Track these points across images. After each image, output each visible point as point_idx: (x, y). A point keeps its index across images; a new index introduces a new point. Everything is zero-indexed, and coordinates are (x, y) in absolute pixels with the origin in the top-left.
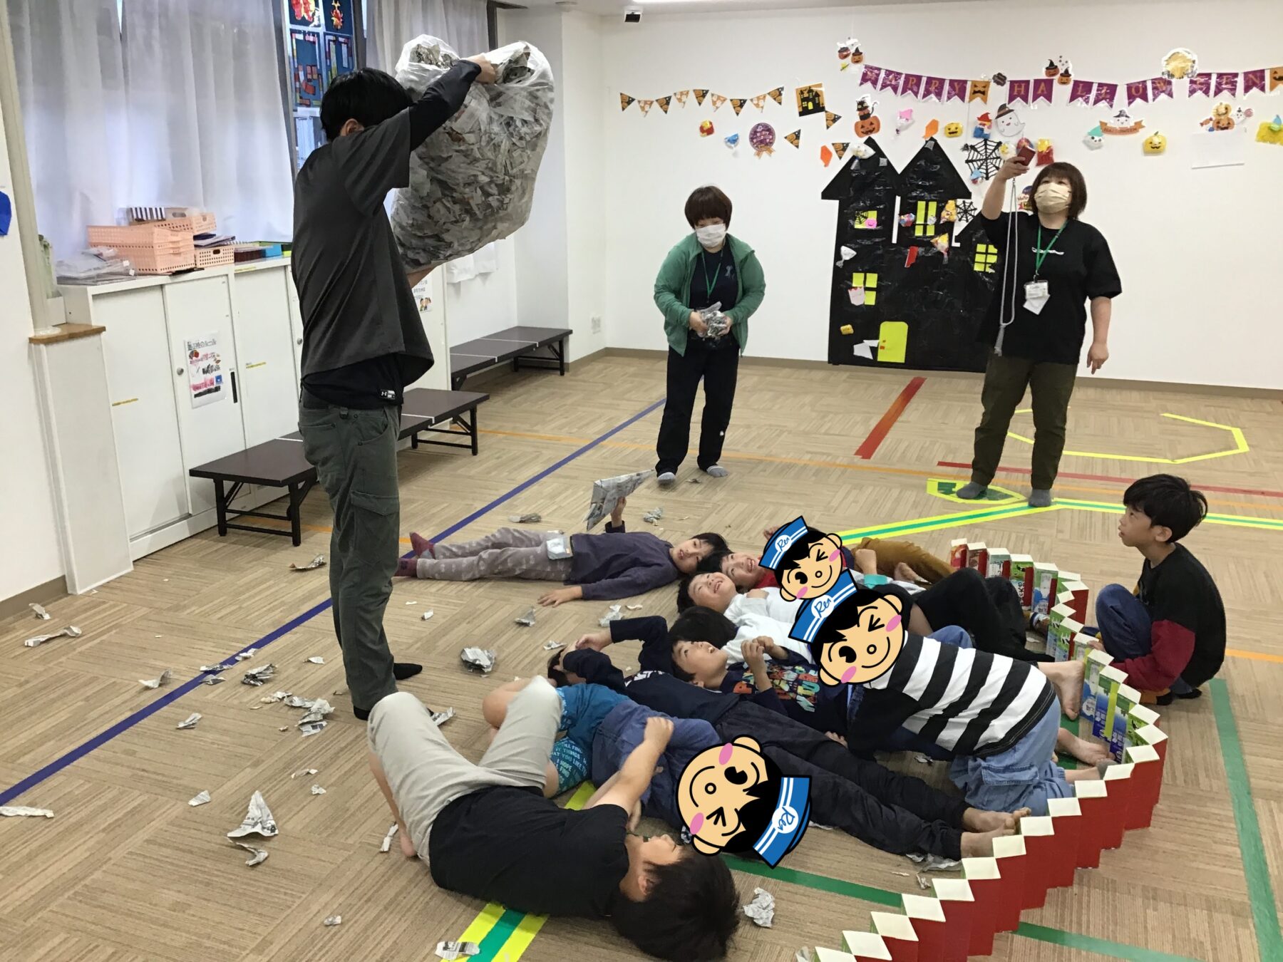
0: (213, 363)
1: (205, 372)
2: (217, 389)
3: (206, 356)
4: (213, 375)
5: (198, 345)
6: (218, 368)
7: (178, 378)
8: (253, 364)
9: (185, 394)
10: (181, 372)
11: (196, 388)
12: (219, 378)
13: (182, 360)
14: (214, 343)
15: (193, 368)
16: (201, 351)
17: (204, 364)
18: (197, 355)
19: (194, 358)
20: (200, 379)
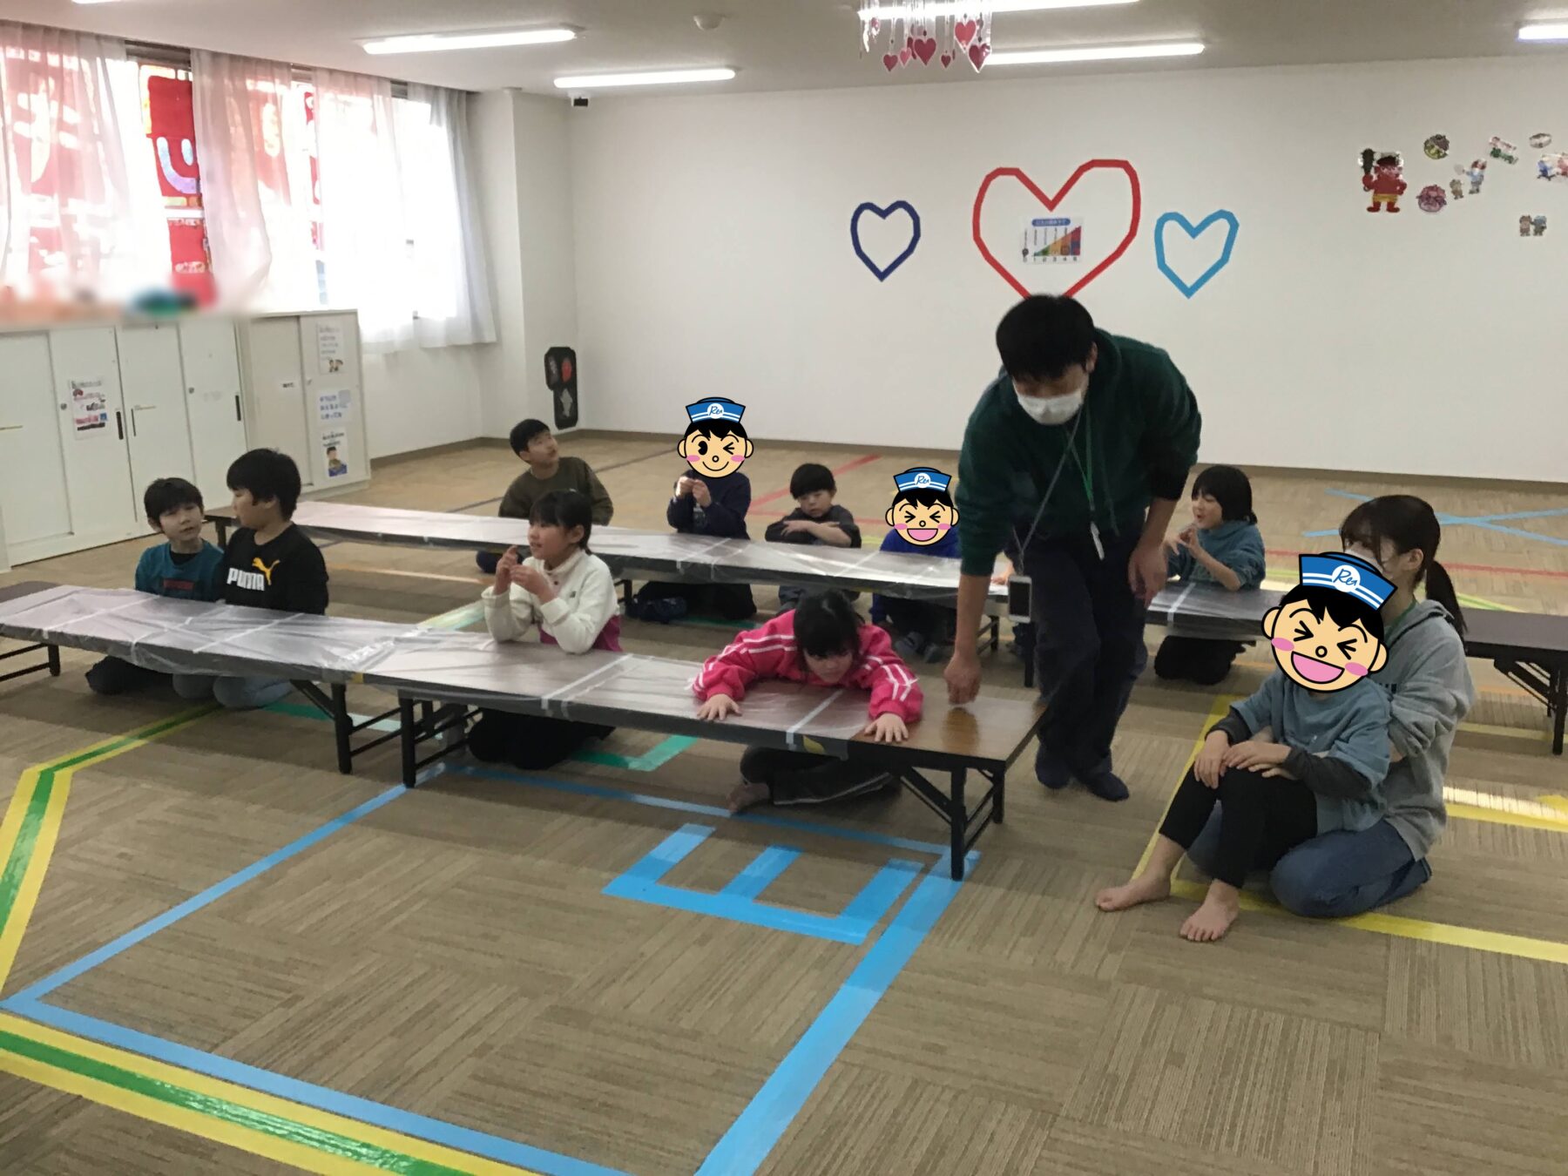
0: (97, 401)
1: (89, 408)
2: (102, 425)
3: (91, 396)
4: (97, 413)
5: (83, 385)
6: (102, 407)
7: (62, 412)
8: (142, 406)
9: (69, 427)
10: (64, 407)
11: (79, 421)
12: (104, 416)
13: (65, 395)
14: (99, 384)
15: (77, 405)
16: (86, 391)
17: (89, 402)
18: (81, 393)
19: (78, 396)
20: (84, 414)
